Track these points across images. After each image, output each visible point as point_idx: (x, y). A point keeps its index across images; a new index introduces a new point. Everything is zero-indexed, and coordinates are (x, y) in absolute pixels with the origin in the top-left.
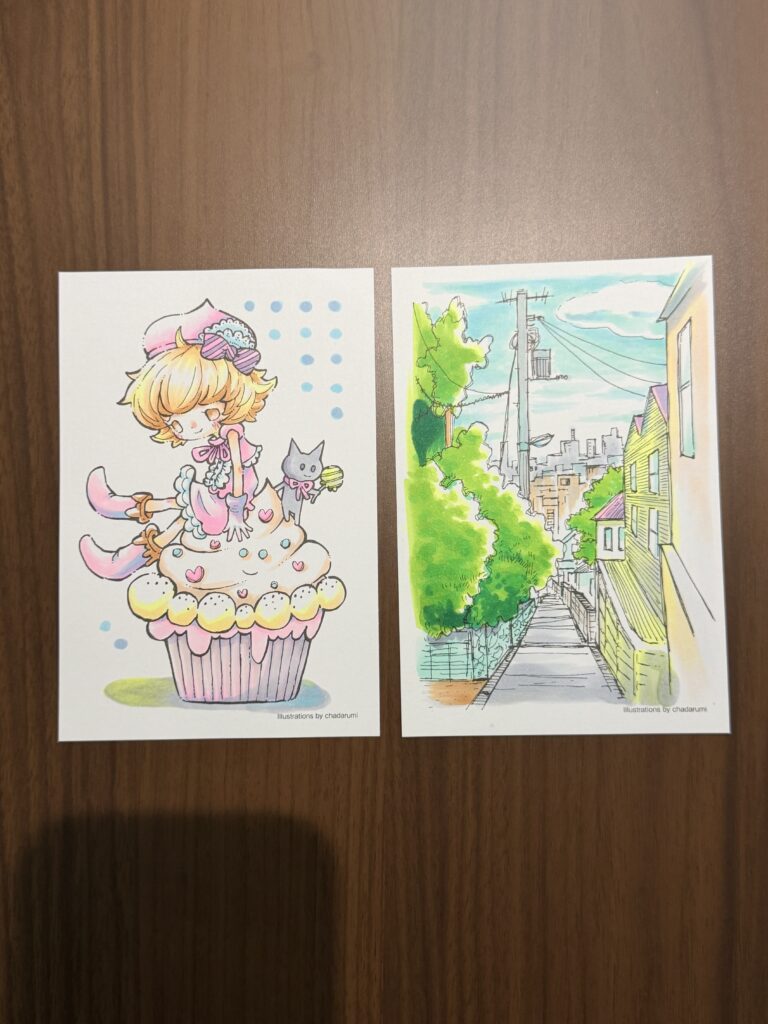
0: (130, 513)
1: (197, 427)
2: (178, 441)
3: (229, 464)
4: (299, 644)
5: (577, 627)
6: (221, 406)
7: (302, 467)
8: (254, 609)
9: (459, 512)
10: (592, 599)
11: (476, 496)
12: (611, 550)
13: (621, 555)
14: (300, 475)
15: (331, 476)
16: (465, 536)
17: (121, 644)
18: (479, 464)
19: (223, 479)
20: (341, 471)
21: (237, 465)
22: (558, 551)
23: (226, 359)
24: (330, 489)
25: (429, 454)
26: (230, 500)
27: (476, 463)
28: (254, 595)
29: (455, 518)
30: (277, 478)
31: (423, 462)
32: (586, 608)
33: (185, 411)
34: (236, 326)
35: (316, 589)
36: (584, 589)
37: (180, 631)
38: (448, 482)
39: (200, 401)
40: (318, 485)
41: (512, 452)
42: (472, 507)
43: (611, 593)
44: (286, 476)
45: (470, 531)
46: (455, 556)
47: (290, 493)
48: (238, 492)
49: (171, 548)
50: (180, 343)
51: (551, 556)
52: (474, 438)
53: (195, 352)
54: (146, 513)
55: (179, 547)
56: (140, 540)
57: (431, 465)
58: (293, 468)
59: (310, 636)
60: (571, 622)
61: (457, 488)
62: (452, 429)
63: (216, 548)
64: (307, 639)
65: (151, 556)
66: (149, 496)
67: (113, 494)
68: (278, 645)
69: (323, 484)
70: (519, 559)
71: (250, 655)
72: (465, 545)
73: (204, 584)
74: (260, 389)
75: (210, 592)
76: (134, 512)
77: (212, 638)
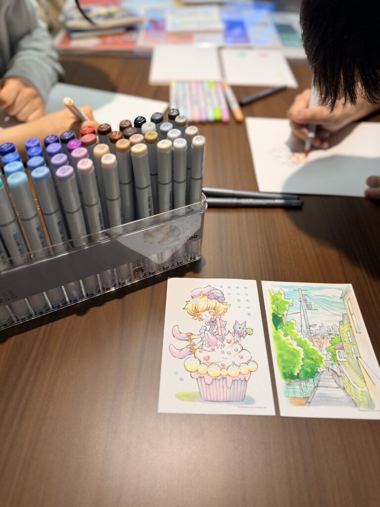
0: (186, 338)
1: (207, 316)
2: (201, 319)
3: (216, 326)
4: (243, 382)
5: (336, 382)
6: (214, 311)
7: (240, 328)
8: (227, 370)
9: (291, 344)
10: (339, 373)
11: (296, 340)
12: (341, 358)
13: (345, 360)
14: (239, 330)
15: (249, 331)
16: (294, 351)
17: (181, 379)
18: (295, 331)
19: (215, 330)
20: (252, 330)
21: (219, 326)
22: (324, 357)
23: (215, 299)
24: (249, 335)
25: (279, 327)
26: (217, 336)
27: (293, 331)
28: (227, 365)
29: (289, 346)
30: (232, 331)
31: (277, 329)
32: (338, 376)
33: (203, 311)
34: (218, 291)
35: (247, 364)
36: (335, 369)
37: (202, 376)
38: (286, 335)
39: (208, 309)
40: (245, 333)
41: (305, 328)
42: (294, 344)
43: (345, 371)
44: (235, 330)
45: (295, 350)
46: (292, 357)
47: (236, 336)
48: (220, 334)
49: (198, 350)
50: (201, 295)
51: (322, 359)
52: (292, 324)
53: (206, 297)
54: (191, 339)
55: (201, 349)
56: (189, 347)
57: (279, 330)
58: (237, 328)
59: (247, 379)
60: (333, 380)
61: (289, 337)
62: (285, 320)
63: (213, 350)
64: (246, 380)
65: (192, 351)
66: (192, 334)
67: (181, 333)
68: (236, 382)
69: (247, 333)
70: (313, 359)
71: (227, 385)
72: (294, 354)
73: (210, 361)
74: (226, 307)
75: (212, 364)
76: (187, 338)
77: (213, 379)
